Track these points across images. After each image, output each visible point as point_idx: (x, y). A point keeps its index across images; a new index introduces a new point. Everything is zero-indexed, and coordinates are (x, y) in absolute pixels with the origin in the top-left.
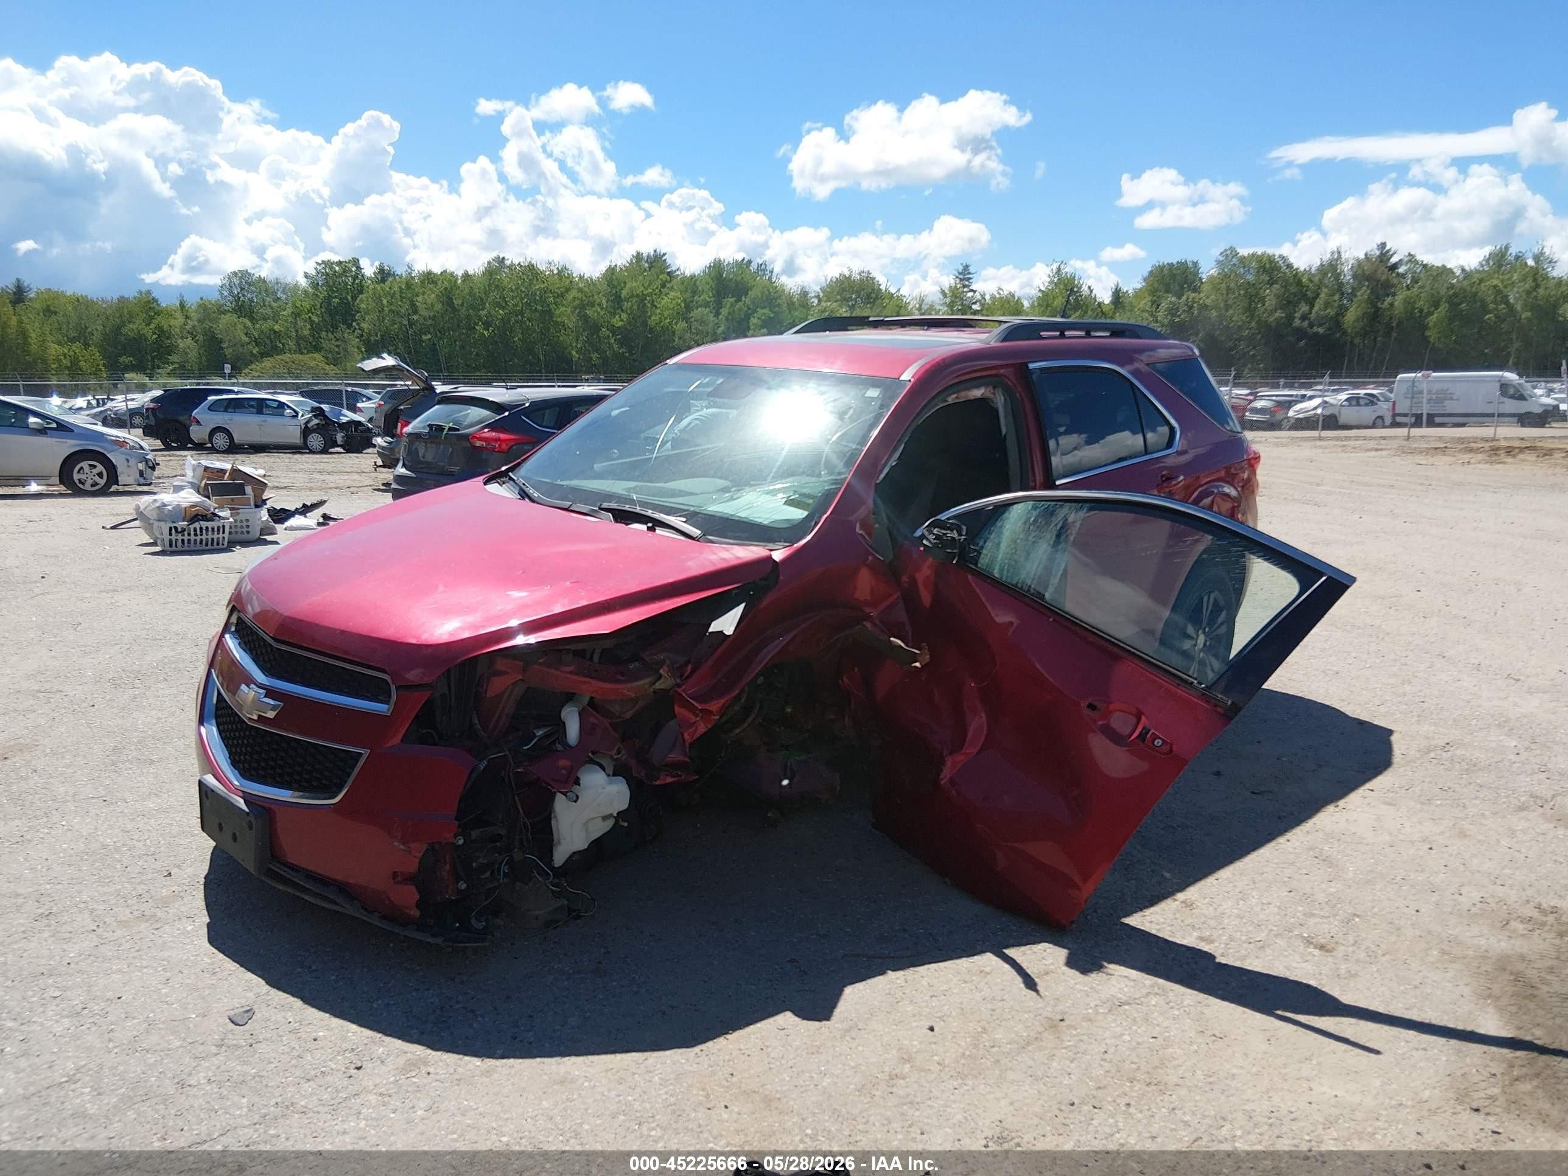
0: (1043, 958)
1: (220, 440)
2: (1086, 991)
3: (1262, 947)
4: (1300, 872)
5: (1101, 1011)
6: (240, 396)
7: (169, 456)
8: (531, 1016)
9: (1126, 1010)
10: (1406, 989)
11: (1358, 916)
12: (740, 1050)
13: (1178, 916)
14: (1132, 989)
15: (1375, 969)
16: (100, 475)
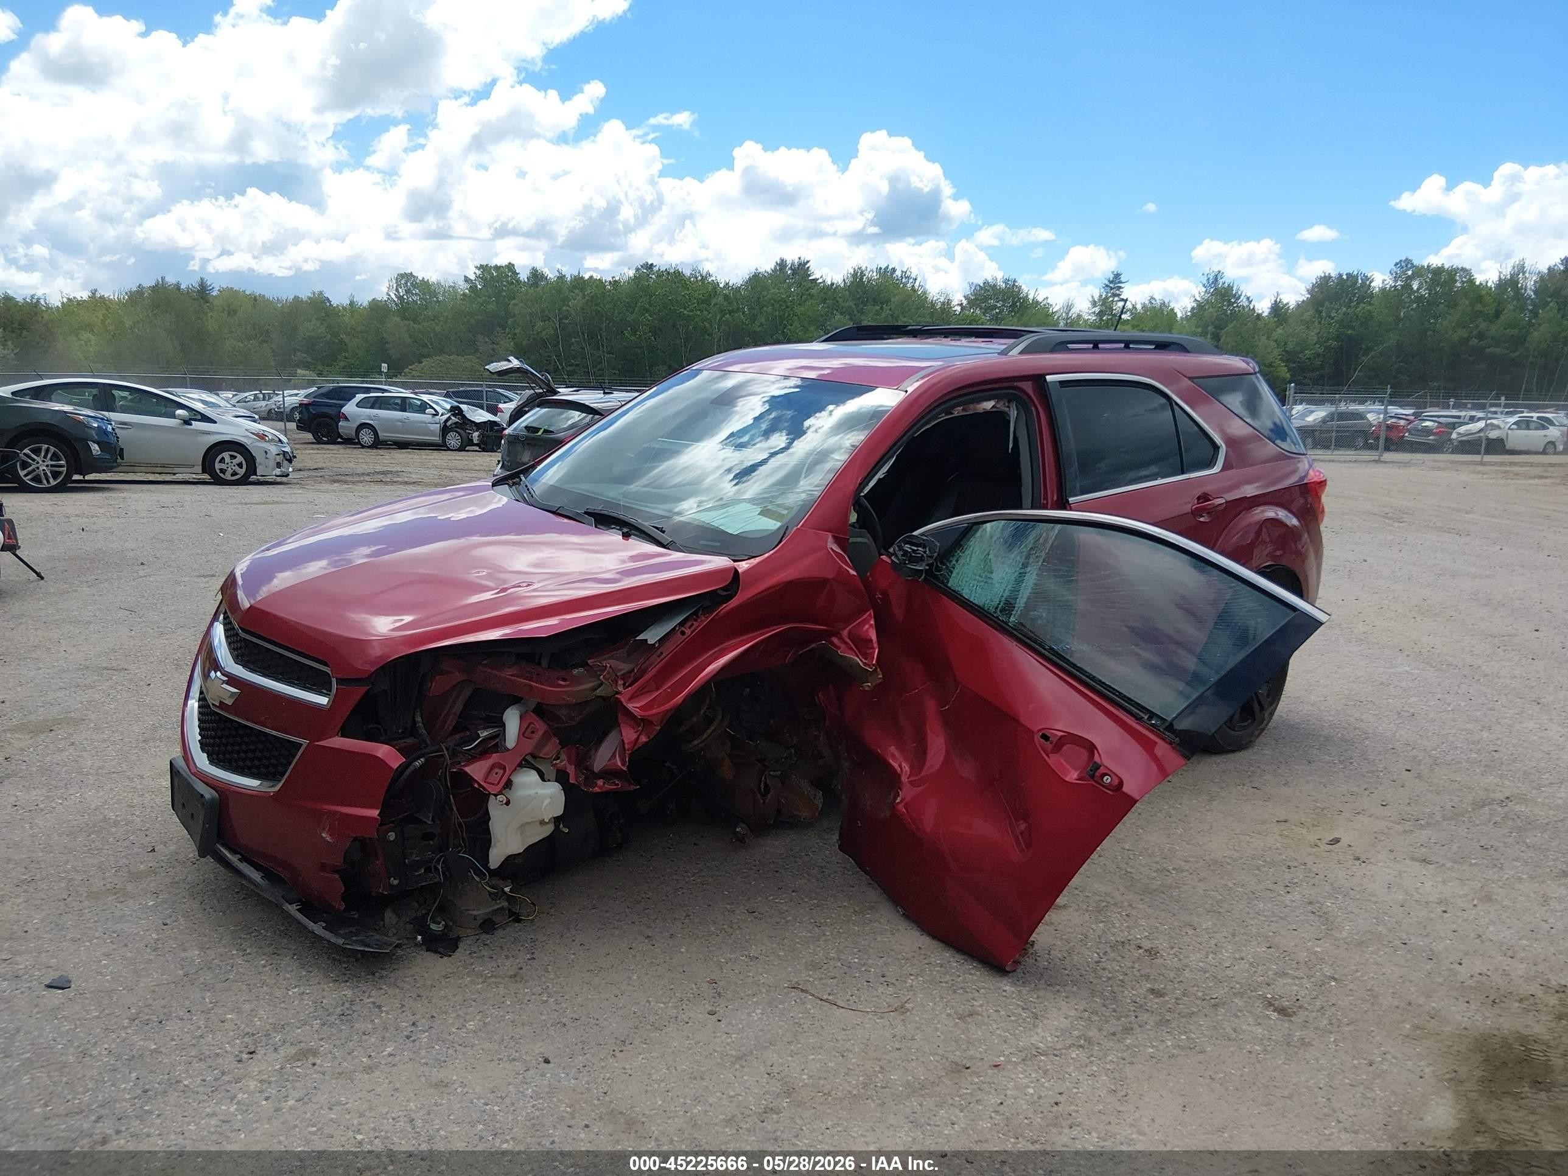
0: (973, 999)
1: (366, 437)
2: (1006, 1037)
3: (1215, 1006)
4: (1289, 927)
5: (1014, 1059)
6: (386, 394)
7: (318, 449)
8: (433, 1017)
9: (1041, 1061)
10: (1360, 1064)
11: (1335, 979)
12: (624, 1069)
13: (1136, 966)
14: (1056, 1039)
15: (1332, 1039)
16: (240, 465)
